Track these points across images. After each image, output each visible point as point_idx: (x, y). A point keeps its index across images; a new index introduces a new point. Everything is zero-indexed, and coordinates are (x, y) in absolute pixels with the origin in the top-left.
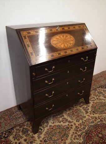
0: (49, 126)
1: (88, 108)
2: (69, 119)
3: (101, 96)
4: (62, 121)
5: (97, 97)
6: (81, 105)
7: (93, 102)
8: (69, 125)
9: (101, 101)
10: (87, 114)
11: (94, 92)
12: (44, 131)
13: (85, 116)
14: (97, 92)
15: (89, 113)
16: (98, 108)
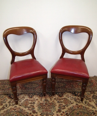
0: (14, 106)
1: (66, 107)
2: (36, 109)
3: (94, 101)
4: (29, 108)
5: (88, 101)
6: (60, 101)
7: (77, 104)
8: (30, 114)
9: (87, 107)
10: (58, 113)
11: (89, 94)
12: (7, 108)
13: (53, 114)
14: (92, 95)
15: (62, 113)
16: (77, 112)
